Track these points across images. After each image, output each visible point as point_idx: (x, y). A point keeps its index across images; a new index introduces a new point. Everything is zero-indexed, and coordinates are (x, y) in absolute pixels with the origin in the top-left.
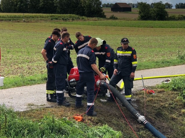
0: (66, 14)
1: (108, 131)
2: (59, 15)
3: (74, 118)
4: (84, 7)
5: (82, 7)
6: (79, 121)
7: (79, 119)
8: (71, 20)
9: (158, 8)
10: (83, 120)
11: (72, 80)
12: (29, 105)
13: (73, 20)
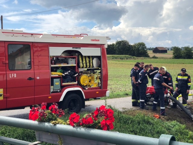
0: (122, 55)
1: (177, 124)
2: (118, 56)
3: (154, 116)
4: (135, 50)
5: (133, 50)
6: (158, 118)
7: (157, 117)
8: (126, 59)
9: (187, 50)
10: (160, 118)
11: (148, 94)
12: (123, 108)
13: (127, 59)
